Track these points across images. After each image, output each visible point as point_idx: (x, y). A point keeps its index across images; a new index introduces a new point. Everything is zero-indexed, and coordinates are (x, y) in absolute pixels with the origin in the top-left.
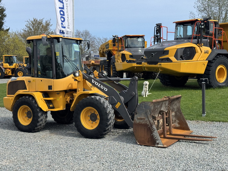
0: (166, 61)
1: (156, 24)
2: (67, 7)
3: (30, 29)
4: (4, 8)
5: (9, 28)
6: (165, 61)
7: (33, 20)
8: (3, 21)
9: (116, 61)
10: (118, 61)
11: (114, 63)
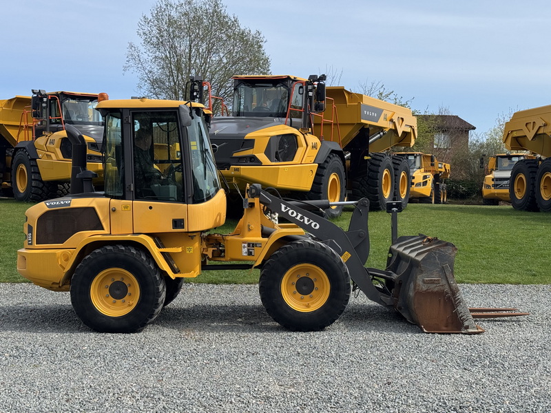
0: (249, 163)
6: (246, 162)
9: (40, 156)
10: (47, 155)
11: (35, 160)
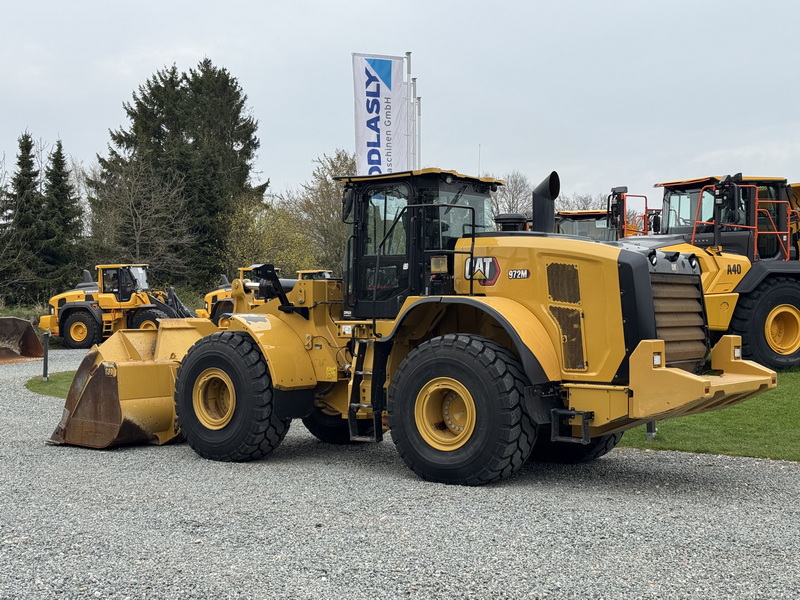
1: (613, 190)
2: (388, 139)
3: (327, 184)
4: (254, 123)
5: (269, 182)
7: (334, 156)
8: (248, 162)
